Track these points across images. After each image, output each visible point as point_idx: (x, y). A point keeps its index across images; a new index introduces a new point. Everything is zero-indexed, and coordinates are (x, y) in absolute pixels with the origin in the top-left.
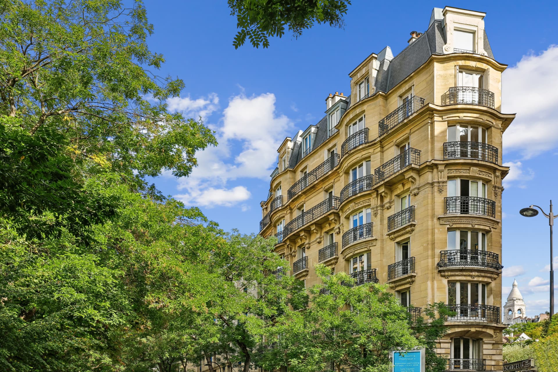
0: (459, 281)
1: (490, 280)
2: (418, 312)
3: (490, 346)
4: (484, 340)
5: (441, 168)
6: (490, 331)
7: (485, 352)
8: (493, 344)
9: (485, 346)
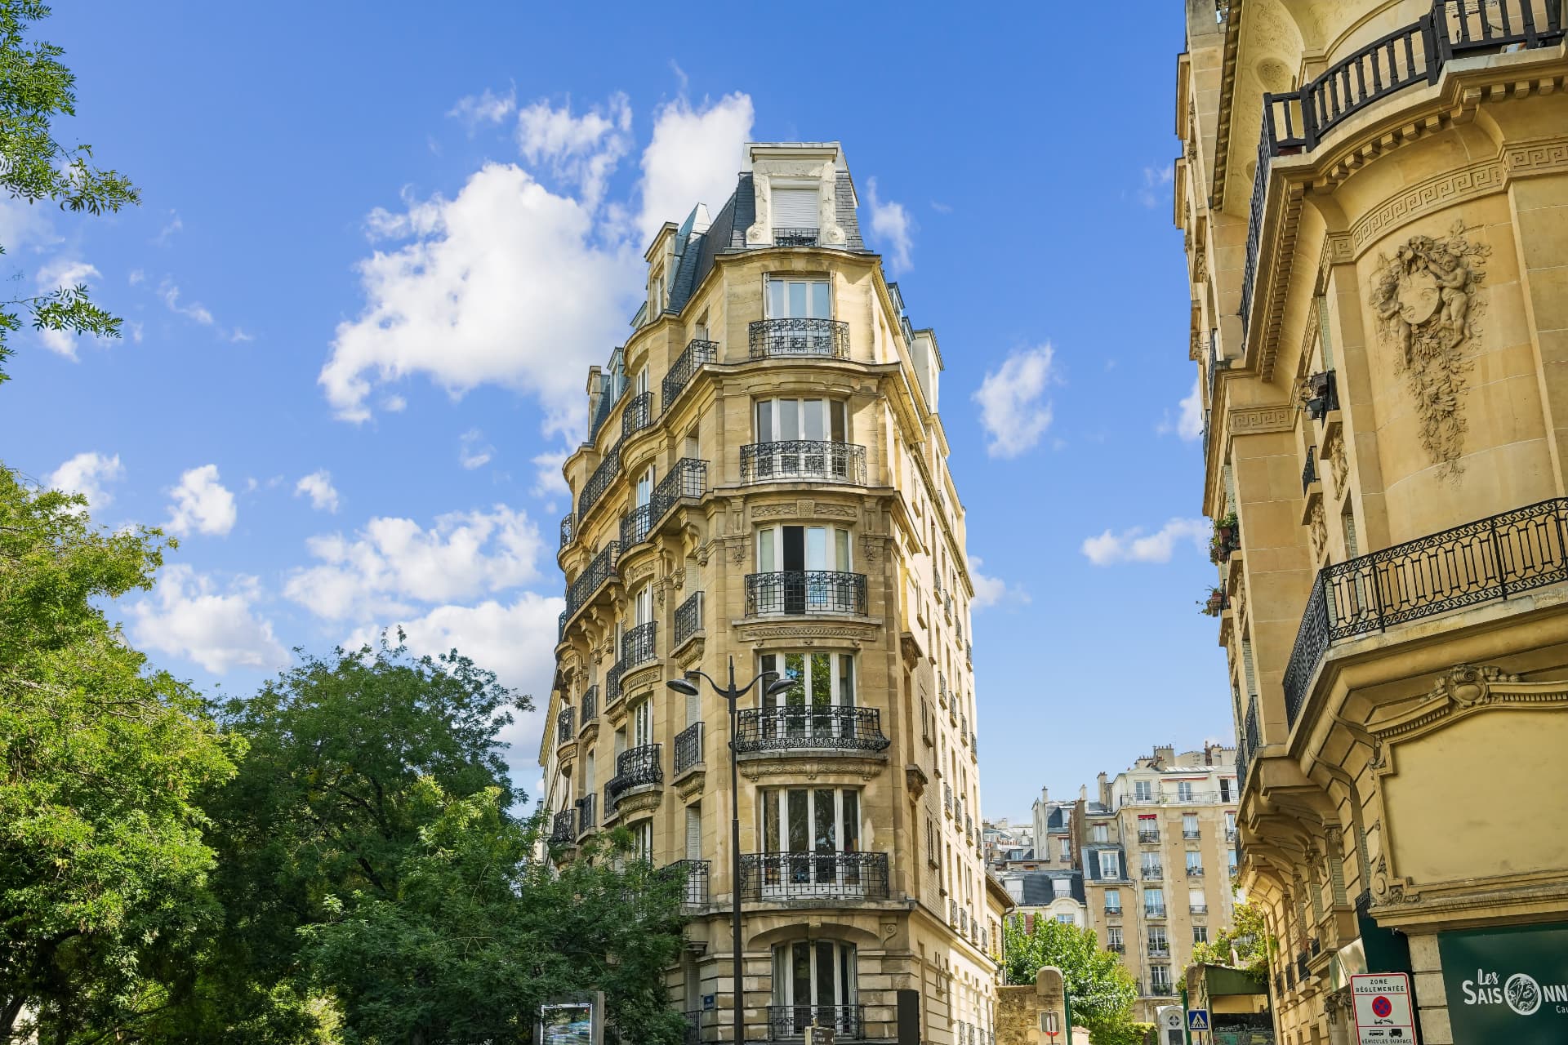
0: (785, 787)
1: (860, 781)
2: (702, 874)
3: (876, 966)
4: (859, 947)
5: (738, 503)
6: (870, 925)
7: (864, 983)
8: (883, 959)
9: (863, 966)
